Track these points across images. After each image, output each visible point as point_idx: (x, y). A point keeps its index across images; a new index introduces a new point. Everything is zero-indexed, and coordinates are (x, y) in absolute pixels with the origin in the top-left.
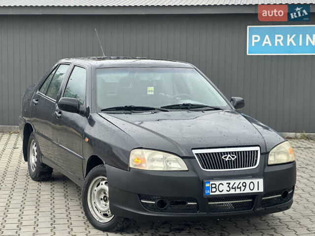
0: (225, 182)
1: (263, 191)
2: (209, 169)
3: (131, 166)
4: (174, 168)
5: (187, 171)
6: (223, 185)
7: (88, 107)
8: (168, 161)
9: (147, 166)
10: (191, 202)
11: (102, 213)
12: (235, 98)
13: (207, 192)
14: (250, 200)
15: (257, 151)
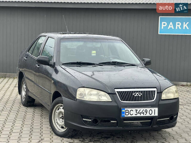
0: (134, 109)
1: (157, 115)
2: (125, 101)
3: (77, 98)
4: (103, 100)
5: (111, 102)
6: (133, 111)
7: (55, 62)
8: (100, 96)
9: (87, 98)
10: (113, 121)
11: (61, 126)
12: (145, 59)
13: (123, 115)
14: (150, 121)
15: (155, 91)
